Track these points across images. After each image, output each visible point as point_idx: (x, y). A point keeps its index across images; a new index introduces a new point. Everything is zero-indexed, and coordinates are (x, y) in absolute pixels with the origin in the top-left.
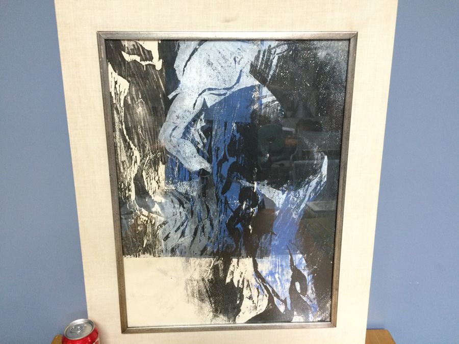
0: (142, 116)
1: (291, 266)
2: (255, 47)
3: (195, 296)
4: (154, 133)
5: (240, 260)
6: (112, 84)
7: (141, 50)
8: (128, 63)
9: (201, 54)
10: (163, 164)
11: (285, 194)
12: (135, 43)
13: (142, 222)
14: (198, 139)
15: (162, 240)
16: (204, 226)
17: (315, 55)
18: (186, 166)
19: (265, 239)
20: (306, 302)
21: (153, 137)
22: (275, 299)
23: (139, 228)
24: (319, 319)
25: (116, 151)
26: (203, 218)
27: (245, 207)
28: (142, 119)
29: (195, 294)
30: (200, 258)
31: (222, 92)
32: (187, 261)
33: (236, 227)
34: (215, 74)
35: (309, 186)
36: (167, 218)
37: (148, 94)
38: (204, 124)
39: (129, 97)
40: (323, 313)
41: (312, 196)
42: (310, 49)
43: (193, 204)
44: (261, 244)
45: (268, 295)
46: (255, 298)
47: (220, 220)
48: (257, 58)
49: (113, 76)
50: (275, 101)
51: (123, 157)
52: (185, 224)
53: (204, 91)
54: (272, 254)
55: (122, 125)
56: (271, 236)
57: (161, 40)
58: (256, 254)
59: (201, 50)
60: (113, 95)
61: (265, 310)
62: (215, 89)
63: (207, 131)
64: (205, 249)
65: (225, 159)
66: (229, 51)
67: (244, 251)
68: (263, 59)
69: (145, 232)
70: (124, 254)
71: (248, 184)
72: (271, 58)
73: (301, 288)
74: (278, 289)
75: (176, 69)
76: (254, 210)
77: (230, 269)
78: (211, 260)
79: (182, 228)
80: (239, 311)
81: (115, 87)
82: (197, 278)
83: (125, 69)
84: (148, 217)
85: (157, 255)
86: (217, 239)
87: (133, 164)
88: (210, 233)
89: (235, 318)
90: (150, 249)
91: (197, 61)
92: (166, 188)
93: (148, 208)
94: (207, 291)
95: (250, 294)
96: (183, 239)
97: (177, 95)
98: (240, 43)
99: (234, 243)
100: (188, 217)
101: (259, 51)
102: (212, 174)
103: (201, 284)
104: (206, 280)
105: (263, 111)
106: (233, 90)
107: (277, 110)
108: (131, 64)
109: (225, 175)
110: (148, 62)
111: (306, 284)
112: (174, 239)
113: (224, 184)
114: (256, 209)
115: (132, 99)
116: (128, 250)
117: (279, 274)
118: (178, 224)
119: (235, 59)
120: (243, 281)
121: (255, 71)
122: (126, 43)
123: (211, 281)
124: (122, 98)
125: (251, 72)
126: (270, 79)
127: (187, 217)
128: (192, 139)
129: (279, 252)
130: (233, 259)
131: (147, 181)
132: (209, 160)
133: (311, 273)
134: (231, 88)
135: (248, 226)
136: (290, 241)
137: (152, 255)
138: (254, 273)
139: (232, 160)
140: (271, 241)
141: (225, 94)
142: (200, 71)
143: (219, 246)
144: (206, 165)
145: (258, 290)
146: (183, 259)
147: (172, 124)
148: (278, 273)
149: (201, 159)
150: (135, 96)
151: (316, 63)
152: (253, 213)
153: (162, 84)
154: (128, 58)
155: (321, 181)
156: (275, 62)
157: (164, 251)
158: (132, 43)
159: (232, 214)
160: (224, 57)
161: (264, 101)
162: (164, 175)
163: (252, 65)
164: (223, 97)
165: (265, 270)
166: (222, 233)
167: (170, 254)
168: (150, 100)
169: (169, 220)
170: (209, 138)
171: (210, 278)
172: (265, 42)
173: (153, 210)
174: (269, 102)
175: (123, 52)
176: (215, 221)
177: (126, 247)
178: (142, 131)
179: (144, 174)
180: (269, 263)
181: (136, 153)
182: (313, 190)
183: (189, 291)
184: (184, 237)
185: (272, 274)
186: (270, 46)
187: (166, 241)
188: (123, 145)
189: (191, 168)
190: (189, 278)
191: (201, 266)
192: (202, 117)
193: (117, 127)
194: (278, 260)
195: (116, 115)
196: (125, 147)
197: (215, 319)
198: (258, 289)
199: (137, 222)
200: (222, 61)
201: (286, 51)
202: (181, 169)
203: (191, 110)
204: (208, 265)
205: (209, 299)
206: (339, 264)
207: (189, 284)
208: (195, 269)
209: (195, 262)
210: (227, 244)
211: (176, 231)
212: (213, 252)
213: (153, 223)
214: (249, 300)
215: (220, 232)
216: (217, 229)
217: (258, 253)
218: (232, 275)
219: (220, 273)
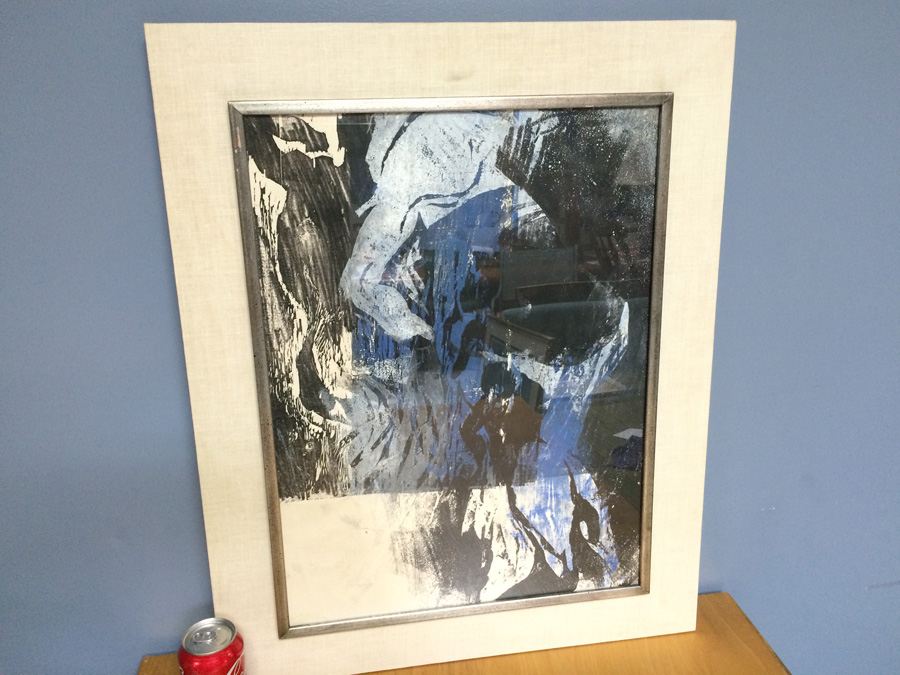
0: (310, 248)
1: (572, 495)
2: (505, 121)
3: (409, 561)
4: (332, 276)
5: (486, 491)
6: (255, 193)
7: (307, 132)
8: (285, 155)
9: (411, 136)
10: (349, 331)
11: (560, 372)
12: (295, 121)
13: (312, 435)
14: (409, 284)
15: (350, 467)
16: (421, 436)
17: (605, 133)
18: (389, 331)
19: (528, 451)
20: (597, 554)
21: (330, 285)
22: (547, 554)
23: (307, 447)
24: (621, 582)
25: (264, 311)
26: (420, 422)
27: (493, 397)
28: (310, 252)
29: (408, 558)
30: (417, 492)
31: (450, 201)
32: (394, 500)
33: (478, 433)
34: (437, 171)
35: (599, 356)
36: (357, 426)
37: (321, 209)
38: (419, 257)
39: (286, 216)
40: (627, 571)
41: (604, 373)
42: (596, 123)
43: (403, 398)
44: (521, 460)
45: (534, 549)
46: (512, 555)
47: (449, 424)
48: (509, 139)
49: (257, 178)
50: (541, 212)
51: (277, 322)
52: (389, 435)
53: (418, 200)
54: (540, 477)
55: (275, 265)
56: (537, 445)
57: (343, 115)
58: (512, 478)
59: (413, 130)
60: (258, 212)
61: (530, 575)
62: (438, 196)
63: (425, 269)
64: (425, 475)
65: (456, 316)
66: (460, 129)
67: (491, 474)
68: (518, 143)
69: (318, 454)
70: (282, 495)
71: (496, 358)
72: (532, 139)
73: (589, 531)
74: (552, 537)
75: (369, 163)
76: (508, 402)
77: (468, 507)
78: (435, 494)
79: (383, 442)
80: (486, 580)
81: (262, 200)
82: (411, 529)
83: (279, 166)
84: (322, 426)
85: (340, 492)
86: (445, 458)
87: (295, 334)
88: (432, 447)
89: (479, 593)
90: (327, 484)
91: (406, 148)
92: (354, 373)
93: (323, 411)
94: (429, 550)
95: (504, 549)
96: (385, 461)
97: (371, 208)
98: (478, 115)
99: (474, 463)
100: (395, 422)
101: (512, 129)
102: (435, 343)
103: (419, 538)
104: (428, 530)
105: (520, 231)
106: (468, 197)
107: (544, 228)
108: (290, 158)
109: (458, 346)
110: (319, 154)
111: (598, 523)
112: (369, 462)
113: (455, 361)
114: (511, 400)
115: (292, 218)
116: (287, 488)
117: (552, 511)
118: (377, 436)
119: (470, 144)
120: (491, 528)
121: (504, 164)
122: (280, 122)
123: (435, 533)
124: (274, 217)
125: (499, 164)
126: (531, 177)
127: (392, 423)
128: (399, 285)
129: (551, 473)
130: (474, 491)
131: (321, 363)
132: (429, 321)
133: (606, 505)
134: (464, 193)
135: (498, 430)
136: (569, 451)
137: (331, 493)
138: (509, 511)
139: (468, 317)
140: (537, 455)
141: (454, 204)
142: (412, 166)
143: (448, 469)
144: (423, 329)
145: (517, 541)
146: (386, 497)
147: (363, 259)
148: (551, 508)
149: (415, 318)
150: (297, 214)
151: (607, 147)
152: (505, 407)
153: (344, 191)
154: (284, 146)
155: (620, 345)
156: (538, 146)
157: (352, 486)
158: (292, 120)
159: (469, 412)
160: (451, 141)
161: (522, 213)
162: (350, 350)
163: (500, 153)
164: (451, 209)
165: (529, 506)
166: (454, 445)
167: (363, 490)
168: (324, 219)
169: (360, 430)
170: (429, 282)
171: (434, 527)
172: (521, 113)
173: (332, 413)
174: (530, 215)
175: (274, 137)
176: (441, 425)
177: (285, 482)
178: (310, 275)
179: (315, 349)
180: (535, 493)
181: (301, 314)
182: (606, 362)
183: (398, 553)
184: (387, 457)
185: (540, 511)
186: (530, 119)
187: (357, 467)
188: (276, 301)
189: (399, 335)
190: (397, 530)
191: (418, 506)
192: (416, 245)
193: (265, 270)
194: (551, 486)
195: (263, 249)
196: (280, 305)
197: (445, 598)
198: (516, 539)
199: (303, 437)
200: (448, 148)
201: (556, 127)
202: (380, 338)
203: (397, 233)
204: (429, 504)
205: (434, 563)
206: (652, 485)
207: (397, 540)
208: (408, 513)
209: (407, 501)
210: (464, 465)
211: (373, 448)
212: (438, 480)
213: (332, 436)
214: (502, 559)
215: (451, 444)
216: (446, 440)
217: (517, 476)
218: (471, 519)
219: (451, 517)
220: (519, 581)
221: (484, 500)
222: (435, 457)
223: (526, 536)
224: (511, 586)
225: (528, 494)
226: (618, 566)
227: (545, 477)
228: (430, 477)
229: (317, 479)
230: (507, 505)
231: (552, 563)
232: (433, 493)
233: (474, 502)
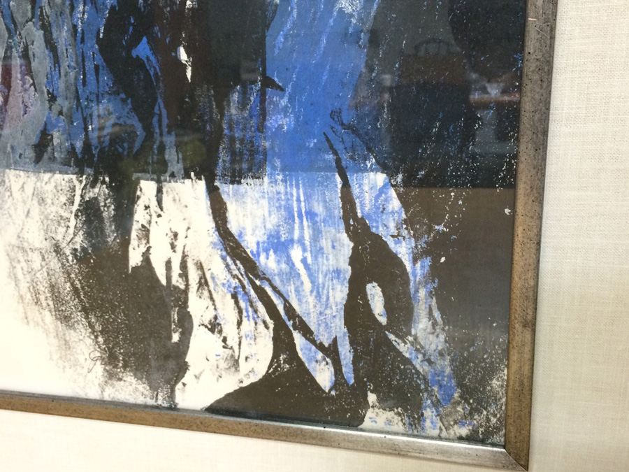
1: (346, 218)
3: (44, 304)
5: (167, 187)
16: (26, 49)
19: (243, 104)
20: (407, 361)
22: (298, 339)
24: (464, 431)
26: (19, 19)
29: (42, 298)
30: (37, 172)
33: (134, 53)
40: (479, 412)
44: (231, 128)
45: (271, 324)
46: (229, 329)
47: (75, 27)
54: (274, 168)
56: (262, 95)
61: (267, 376)
64: (45, 138)
67: (174, 151)
73: (388, 306)
74: (307, 307)
77: (136, 217)
78: (70, 181)
80: (183, 368)
82: (37, 245)
86: (79, 104)
88: (50, 78)
89: (173, 391)
94: (76, 291)
95: (213, 313)
99: (135, 121)
103: (55, 264)
104: (68, 252)
111: (406, 293)
117: (304, 250)
120: (184, 266)
123: (82, 257)
130: (143, 184)
133: (425, 253)
135: (176, 51)
136: (335, 114)
138: (215, 237)
140: (263, 114)
143: (86, 129)
145: (237, 302)
148: (301, 241)
165: (254, 231)
171: (78, 247)
176: (60, 28)
180: (265, 202)
183: (24, 285)
185: (278, 245)
190: (14, 241)
191: (42, 201)
194: (297, 192)
197: (113, 385)
198: (234, 296)
204: (63, 199)
205: (87, 318)
206: (538, 217)
207: (19, 261)
208: (28, 212)
209: (23, 187)
214: (210, 333)
215: (84, 75)
216: (72, 64)
217: (224, 161)
218: (144, 242)
219: (108, 232)
220: (246, 383)
221: (164, 205)
222: (59, 100)
223: (252, 293)
224: (231, 390)
225: (250, 205)
226: (456, 395)
227: (283, 170)
228: (56, 141)
230: (211, 225)
231: (310, 360)
232: (67, 177)
233: (147, 207)
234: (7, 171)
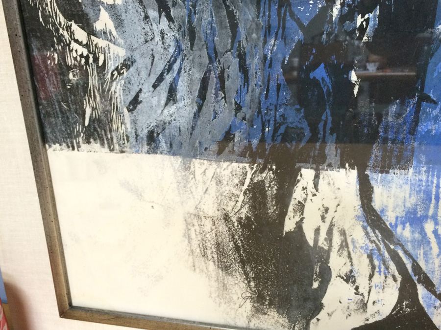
3: (210, 257)
13: (75, 59)
15: (125, 110)
16: (223, 72)
19: (399, 114)
22: (421, 290)
23: (71, 76)
27: (341, 10)
29: (209, 252)
30: (218, 161)
32: (187, 168)
33: (312, 75)
36: (131, 49)
43: (194, 6)
44: (386, 131)
45: (399, 278)
46: (362, 282)
52: (176, 67)
54: (419, 162)
56: (418, 106)
58: (369, 159)
61: (390, 316)
64: (228, 136)
67: (333, 147)
70: (45, 140)
74: (432, 266)
76: (367, 21)
77: (294, 196)
78: (244, 168)
79: (169, 78)
82: (211, 213)
84: (87, 46)
85: (117, 147)
86: (259, 112)
88: (239, 93)
89: (308, 324)
94: (237, 248)
95: (350, 268)
96: (172, 109)
99: (305, 125)
100: (183, 47)
103: (223, 228)
104: (234, 220)
114: (373, 16)
116: (53, 132)
117: (436, 224)
118: (160, 66)
120: (330, 232)
123: (245, 224)
127: (179, 49)
135: (348, 74)
137: (106, 146)
138: (360, 212)
140: (416, 122)
143: (263, 131)
145: (371, 261)
146: (177, 161)
152: (362, 30)
159: (299, 36)
165: (395, 208)
166: (273, 93)
167: (146, 148)
169: (137, 56)
171: (243, 216)
173: (98, 26)
176: (253, 56)
180: (407, 188)
183: (195, 243)
184: (175, 102)
185: (414, 219)
187: (135, 112)
190: (192, 211)
191: (219, 182)
194: (437, 181)
197: (259, 318)
198: (370, 257)
204: (236, 181)
205: (243, 268)
207: (194, 225)
208: (207, 190)
209: (205, 172)
210: (287, 127)
211: (155, 86)
212: (249, 147)
213: (101, 63)
214: (345, 283)
215: (268, 91)
216: (260, 83)
217: (376, 156)
218: (299, 214)
219: (269, 205)
220: (371, 321)
221: (320, 187)
222: (244, 109)
223: (386, 255)
224: (357, 326)
225: (394, 189)
227: (427, 163)
228: (237, 139)
229: (87, 123)
230: (357, 202)
231: (429, 306)
232: (241, 165)
233: (304, 189)
234: (194, 160)
